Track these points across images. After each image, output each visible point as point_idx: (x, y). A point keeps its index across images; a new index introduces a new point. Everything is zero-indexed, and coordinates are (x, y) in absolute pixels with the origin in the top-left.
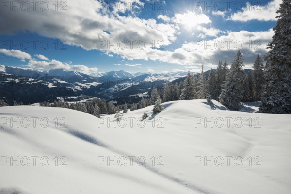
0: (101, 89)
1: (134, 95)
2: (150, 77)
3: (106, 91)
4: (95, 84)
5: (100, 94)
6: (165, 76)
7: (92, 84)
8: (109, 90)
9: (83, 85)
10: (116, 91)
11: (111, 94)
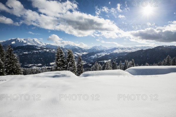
0: (87, 56)
1: (102, 61)
2: (117, 50)
3: (89, 57)
4: (85, 53)
5: (86, 59)
6: (129, 49)
7: (83, 53)
8: (91, 57)
9: (79, 54)
10: (95, 58)
11: (92, 59)
